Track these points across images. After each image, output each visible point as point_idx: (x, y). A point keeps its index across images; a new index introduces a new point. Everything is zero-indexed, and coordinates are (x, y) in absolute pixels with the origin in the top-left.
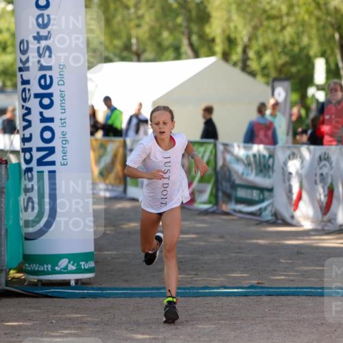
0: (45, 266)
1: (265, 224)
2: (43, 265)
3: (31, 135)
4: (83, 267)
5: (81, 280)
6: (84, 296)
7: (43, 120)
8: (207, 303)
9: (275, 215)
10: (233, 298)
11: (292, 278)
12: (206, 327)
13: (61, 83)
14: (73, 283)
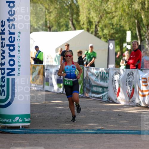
0: (9, 119)
1: (104, 102)
2: (8, 119)
3: (5, 62)
4: (25, 121)
5: (24, 126)
6: (25, 133)
7: (10, 56)
8: (79, 137)
9: (109, 98)
10: (91, 135)
11: (116, 126)
12: (79, 147)
13: (18, 40)
14: (21, 127)
